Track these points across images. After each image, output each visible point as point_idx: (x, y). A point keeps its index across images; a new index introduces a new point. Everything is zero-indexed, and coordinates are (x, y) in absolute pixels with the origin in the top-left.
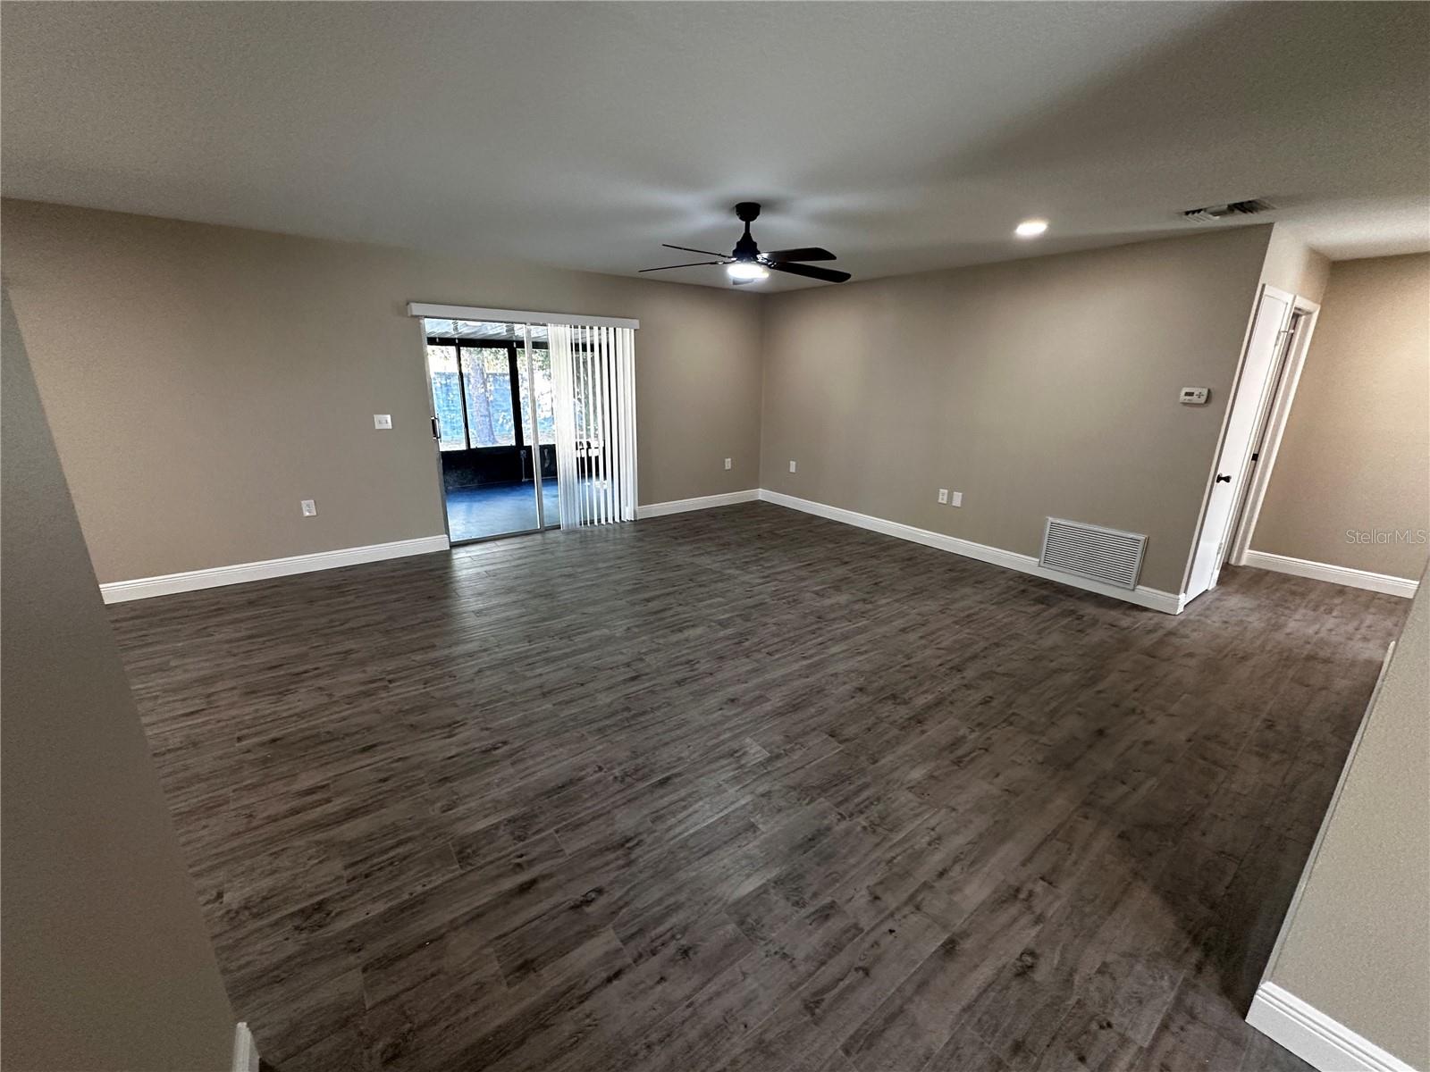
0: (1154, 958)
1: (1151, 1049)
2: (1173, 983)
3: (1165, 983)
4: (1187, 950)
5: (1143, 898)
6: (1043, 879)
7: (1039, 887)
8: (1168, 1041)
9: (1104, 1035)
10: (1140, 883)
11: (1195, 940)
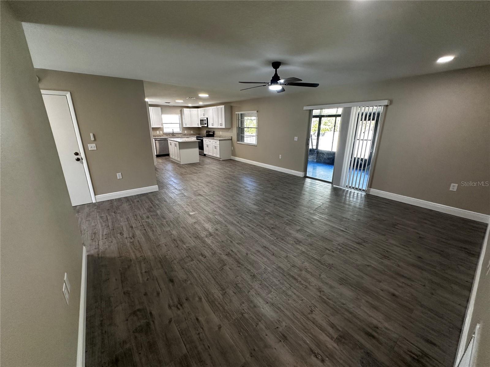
0: (106, 249)
1: (99, 241)
2: (101, 249)
3: (102, 249)
4: (102, 255)
5: (116, 255)
6: (133, 242)
7: (132, 241)
8: (97, 244)
9: (105, 237)
10: (118, 256)
11: (102, 257)
